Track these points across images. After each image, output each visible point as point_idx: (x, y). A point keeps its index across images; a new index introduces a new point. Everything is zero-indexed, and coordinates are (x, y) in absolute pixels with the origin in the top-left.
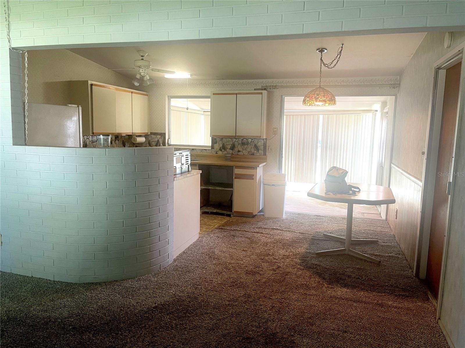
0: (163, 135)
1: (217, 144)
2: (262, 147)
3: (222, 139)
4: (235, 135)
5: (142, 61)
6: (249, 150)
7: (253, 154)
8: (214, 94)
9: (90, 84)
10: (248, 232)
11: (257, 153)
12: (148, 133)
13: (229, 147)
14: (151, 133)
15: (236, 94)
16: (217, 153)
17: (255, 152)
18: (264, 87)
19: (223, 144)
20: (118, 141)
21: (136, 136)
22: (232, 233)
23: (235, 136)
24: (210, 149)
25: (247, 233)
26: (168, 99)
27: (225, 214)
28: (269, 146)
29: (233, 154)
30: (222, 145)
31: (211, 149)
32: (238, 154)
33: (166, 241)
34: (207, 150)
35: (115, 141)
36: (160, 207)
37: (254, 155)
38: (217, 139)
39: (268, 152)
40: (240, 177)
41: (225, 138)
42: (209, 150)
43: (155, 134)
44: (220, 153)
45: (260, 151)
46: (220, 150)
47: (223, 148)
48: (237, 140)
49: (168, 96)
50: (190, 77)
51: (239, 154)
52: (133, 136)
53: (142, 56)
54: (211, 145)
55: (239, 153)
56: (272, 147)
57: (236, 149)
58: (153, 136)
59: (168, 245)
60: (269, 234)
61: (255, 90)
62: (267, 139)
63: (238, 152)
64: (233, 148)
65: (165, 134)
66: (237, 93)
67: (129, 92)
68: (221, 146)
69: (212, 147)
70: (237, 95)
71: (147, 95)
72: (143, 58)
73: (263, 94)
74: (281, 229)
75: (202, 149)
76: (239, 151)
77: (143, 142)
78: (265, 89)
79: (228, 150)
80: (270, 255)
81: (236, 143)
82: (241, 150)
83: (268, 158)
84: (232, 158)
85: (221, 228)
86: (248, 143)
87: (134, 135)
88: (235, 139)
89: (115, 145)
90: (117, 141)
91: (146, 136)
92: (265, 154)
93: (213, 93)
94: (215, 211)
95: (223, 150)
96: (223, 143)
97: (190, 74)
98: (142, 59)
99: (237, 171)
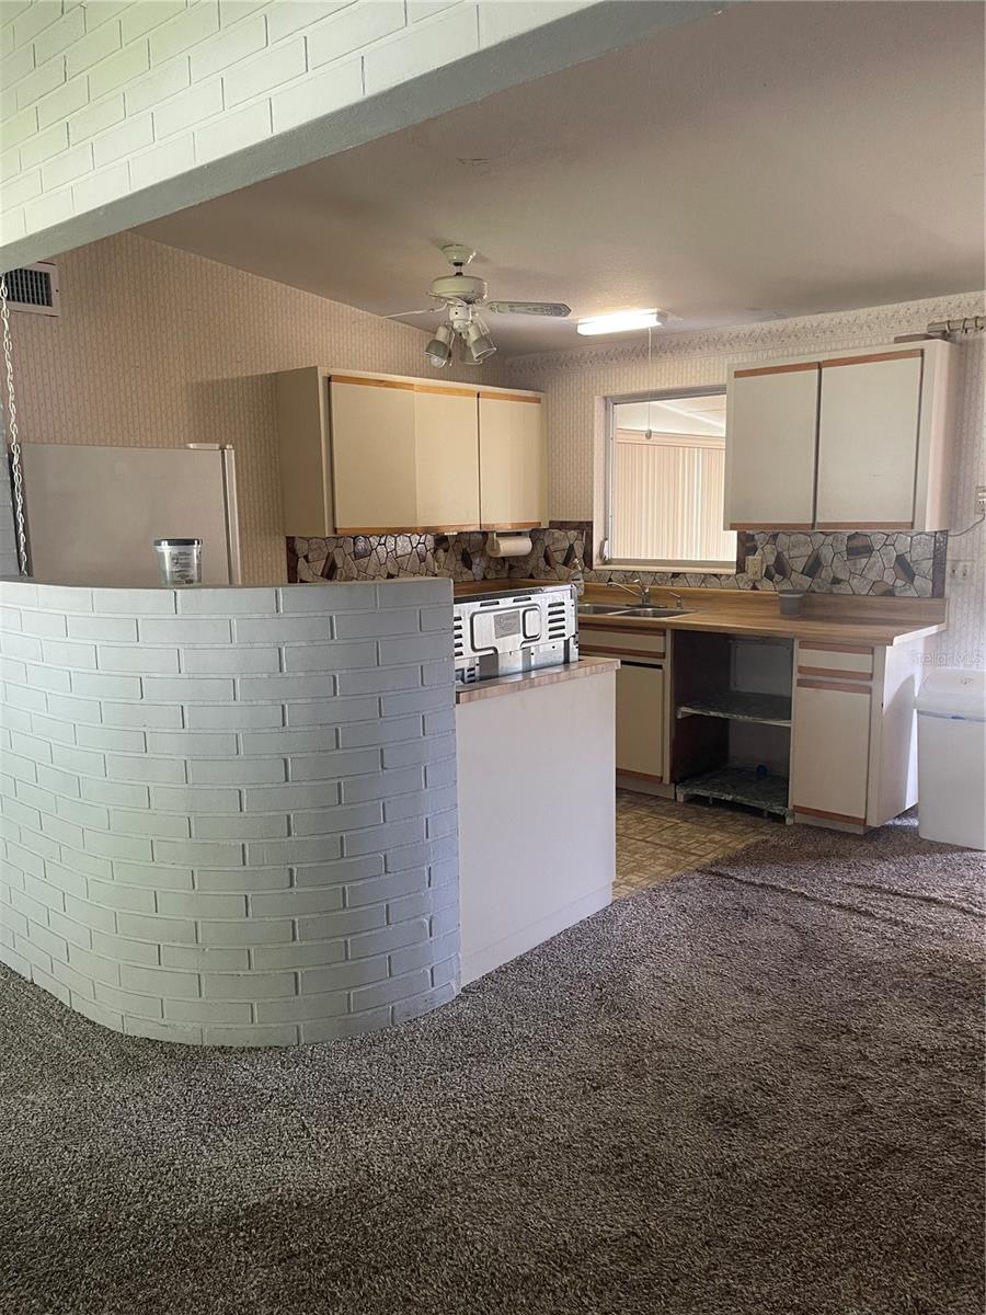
0: (585, 528)
1: (758, 556)
2: (927, 565)
3: (775, 536)
4: (811, 522)
5: (459, 279)
6: (873, 576)
7: (890, 593)
8: (738, 374)
9: (324, 377)
10: (813, 900)
11: (905, 590)
12: (540, 524)
13: (799, 565)
14: (550, 522)
15: (820, 366)
16: (754, 588)
17: (899, 583)
18: (941, 328)
19: (779, 557)
20: (446, 551)
21: (499, 535)
22: (749, 898)
23: (813, 525)
24: (734, 571)
25: (810, 904)
26: (603, 408)
27: (763, 810)
28: (958, 561)
29: (814, 592)
30: (774, 559)
31: (737, 573)
32: (832, 593)
33: (422, 924)
34: (723, 578)
35: (435, 552)
36: (386, 800)
37: (894, 596)
38: (756, 537)
39: (951, 585)
40: (816, 679)
41: (784, 533)
42: (729, 576)
43: (562, 526)
44: (767, 588)
45: (918, 581)
46: (769, 576)
47: (779, 569)
48: (831, 538)
49: (605, 398)
50: (659, 324)
51: (835, 592)
52: (490, 535)
53: (457, 264)
54: (735, 560)
55: (836, 589)
56: (969, 564)
57: (826, 574)
58: (557, 533)
59: (432, 939)
60: (896, 923)
61: (898, 340)
62: (950, 533)
63: (832, 583)
64: (814, 567)
65: (590, 524)
66: (820, 360)
67: (468, 393)
68: (771, 560)
69: (741, 566)
70: (823, 369)
71: (538, 401)
72: (463, 269)
73: (926, 356)
74: (965, 905)
75: (705, 575)
76: (836, 581)
77: (526, 553)
78: (945, 336)
79: (794, 575)
80: (849, 1031)
81: (827, 553)
82: (842, 577)
83: (951, 607)
84: (804, 607)
85: (713, 872)
86: (868, 550)
87: (493, 532)
88: (823, 537)
89: (436, 564)
90: (441, 553)
91: (535, 534)
92: (938, 592)
93: (735, 372)
94: (730, 798)
95: (777, 577)
96: (780, 550)
97: (655, 310)
98: (459, 274)
99: (805, 657)
